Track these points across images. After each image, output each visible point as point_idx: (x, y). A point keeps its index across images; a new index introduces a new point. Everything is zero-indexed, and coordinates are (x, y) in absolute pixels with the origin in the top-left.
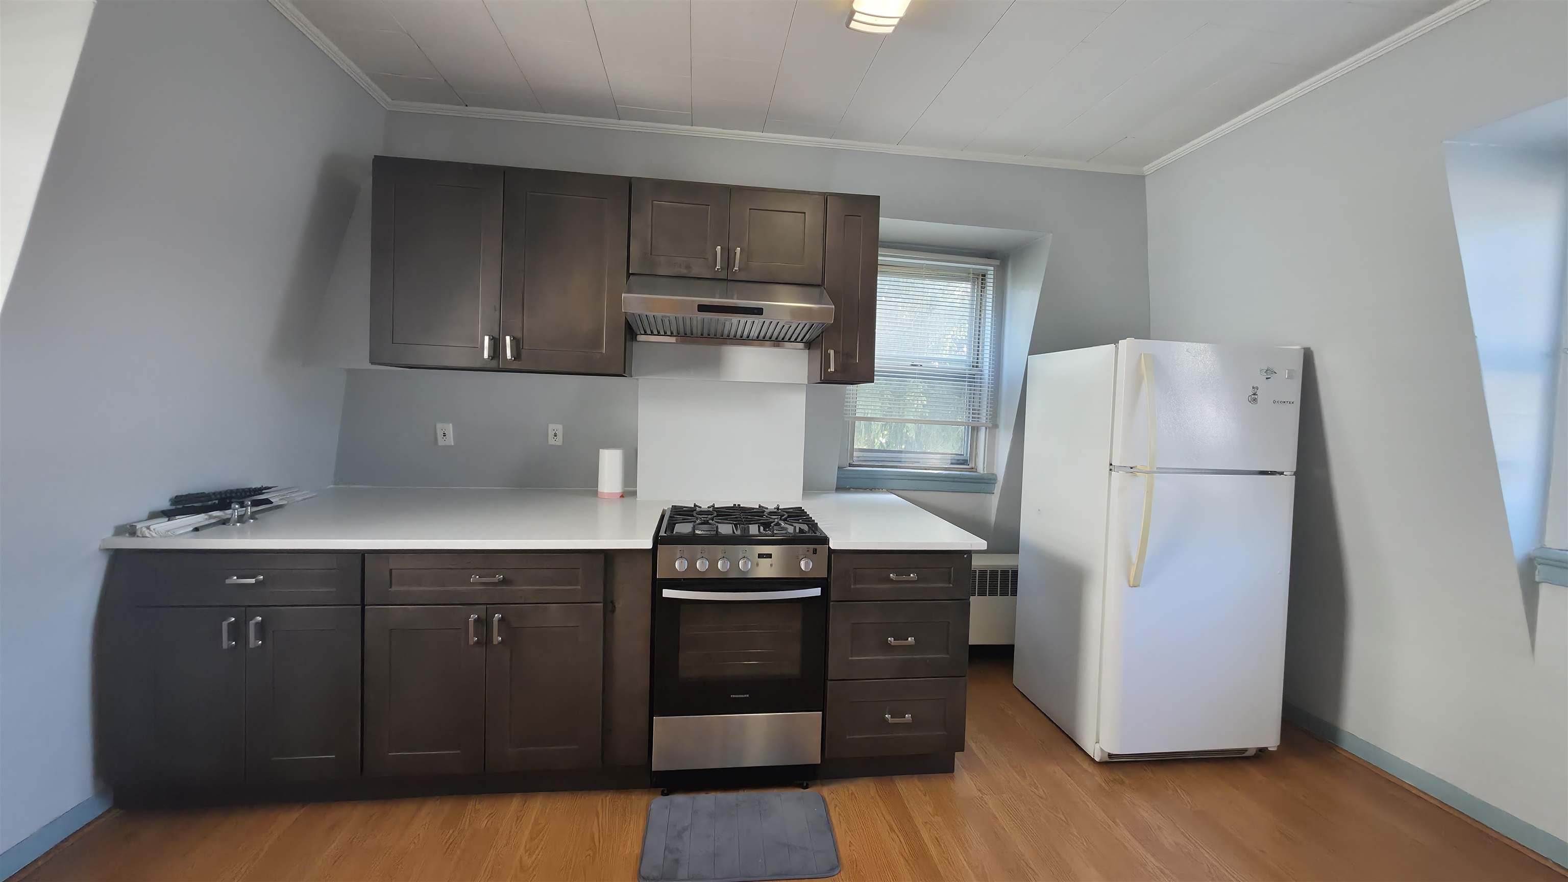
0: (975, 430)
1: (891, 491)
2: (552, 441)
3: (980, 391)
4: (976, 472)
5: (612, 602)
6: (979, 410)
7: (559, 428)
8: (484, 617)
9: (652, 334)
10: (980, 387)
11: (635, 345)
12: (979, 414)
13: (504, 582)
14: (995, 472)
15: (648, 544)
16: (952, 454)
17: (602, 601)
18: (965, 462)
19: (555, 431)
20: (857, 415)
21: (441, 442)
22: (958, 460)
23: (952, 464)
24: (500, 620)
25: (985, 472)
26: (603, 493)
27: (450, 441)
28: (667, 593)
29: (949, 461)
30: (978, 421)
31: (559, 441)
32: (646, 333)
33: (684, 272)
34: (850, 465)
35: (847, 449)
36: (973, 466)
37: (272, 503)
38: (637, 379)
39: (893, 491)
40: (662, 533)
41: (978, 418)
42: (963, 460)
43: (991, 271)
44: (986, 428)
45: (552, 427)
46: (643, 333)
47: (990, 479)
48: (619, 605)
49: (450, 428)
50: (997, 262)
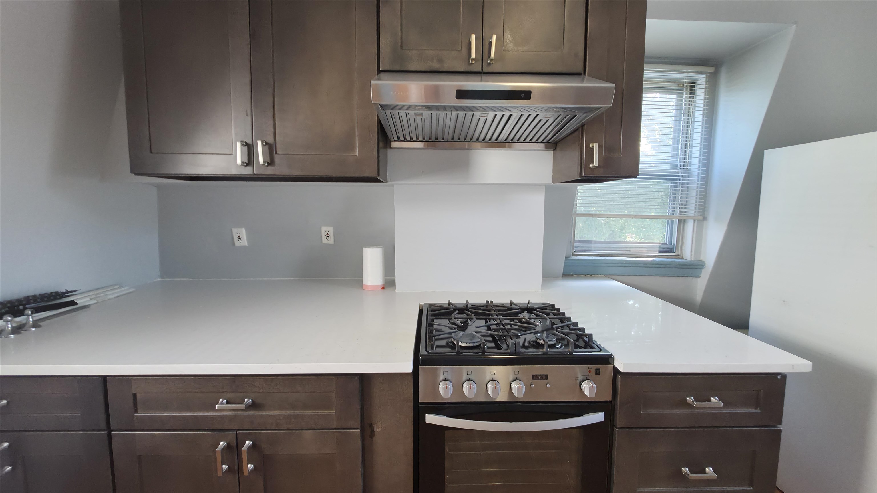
0: (682, 222)
1: (609, 276)
2: (325, 241)
3: (688, 187)
4: (682, 259)
5: (371, 425)
6: (686, 205)
7: (330, 230)
8: (234, 443)
9: (405, 140)
10: (688, 184)
11: (390, 152)
12: (685, 208)
13: (254, 406)
14: (702, 258)
15: (408, 368)
16: (660, 243)
17: (359, 427)
18: (670, 250)
19: (327, 232)
20: (577, 213)
21: (237, 243)
22: (664, 248)
23: (660, 252)
24: (250, 448)
26: (367, 285)
27: (244, 242)
28: (431, 419)
29: (658, 250)
30: (685, 214)
31: (331, 240)
32: (399, 140)
33: (436, 66)
34: (574, 255)
35: (571, 242)
36: (680, 253)
37: (76, 304)
38: (393, 186)
39: (613, 277)
40: (423, 351)
41: (685, 212)
42: (668, 248)
43: (702, 80)
44: (694, 221)
45: (324, 229)
46: (396, 139)
47: (698, 265)
48: (378, 429)
49: (243, 232)
50: (711, 69)
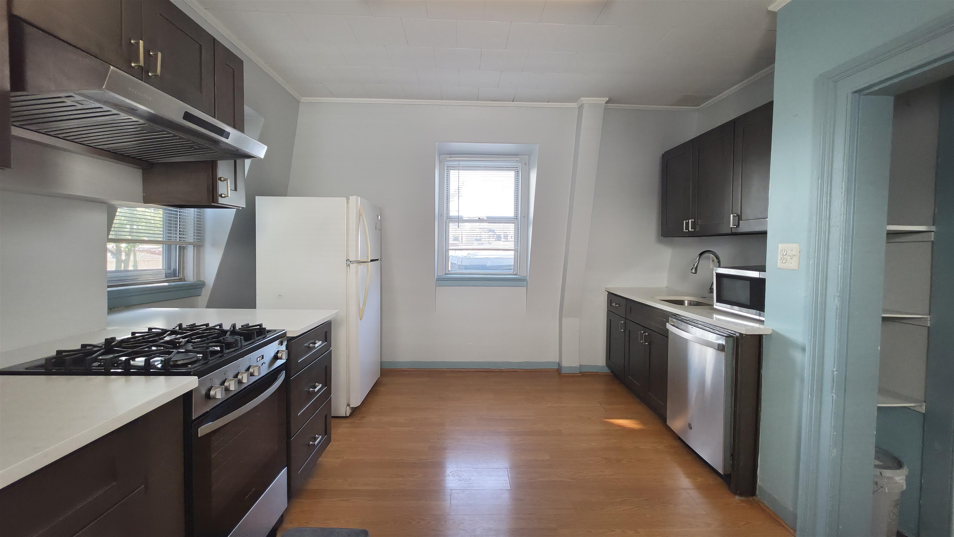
0: (182, 249)
4: (185, 281)
6: (184, 232)
12: (184, 235)
14: (203, 279)
23: (164, 277)
25: (195, 280)
30: (185, 241)
36: (183, 276)
41: (185, 238)
42: (174, 274)
44: (194, 247)
47: (200, 285)
